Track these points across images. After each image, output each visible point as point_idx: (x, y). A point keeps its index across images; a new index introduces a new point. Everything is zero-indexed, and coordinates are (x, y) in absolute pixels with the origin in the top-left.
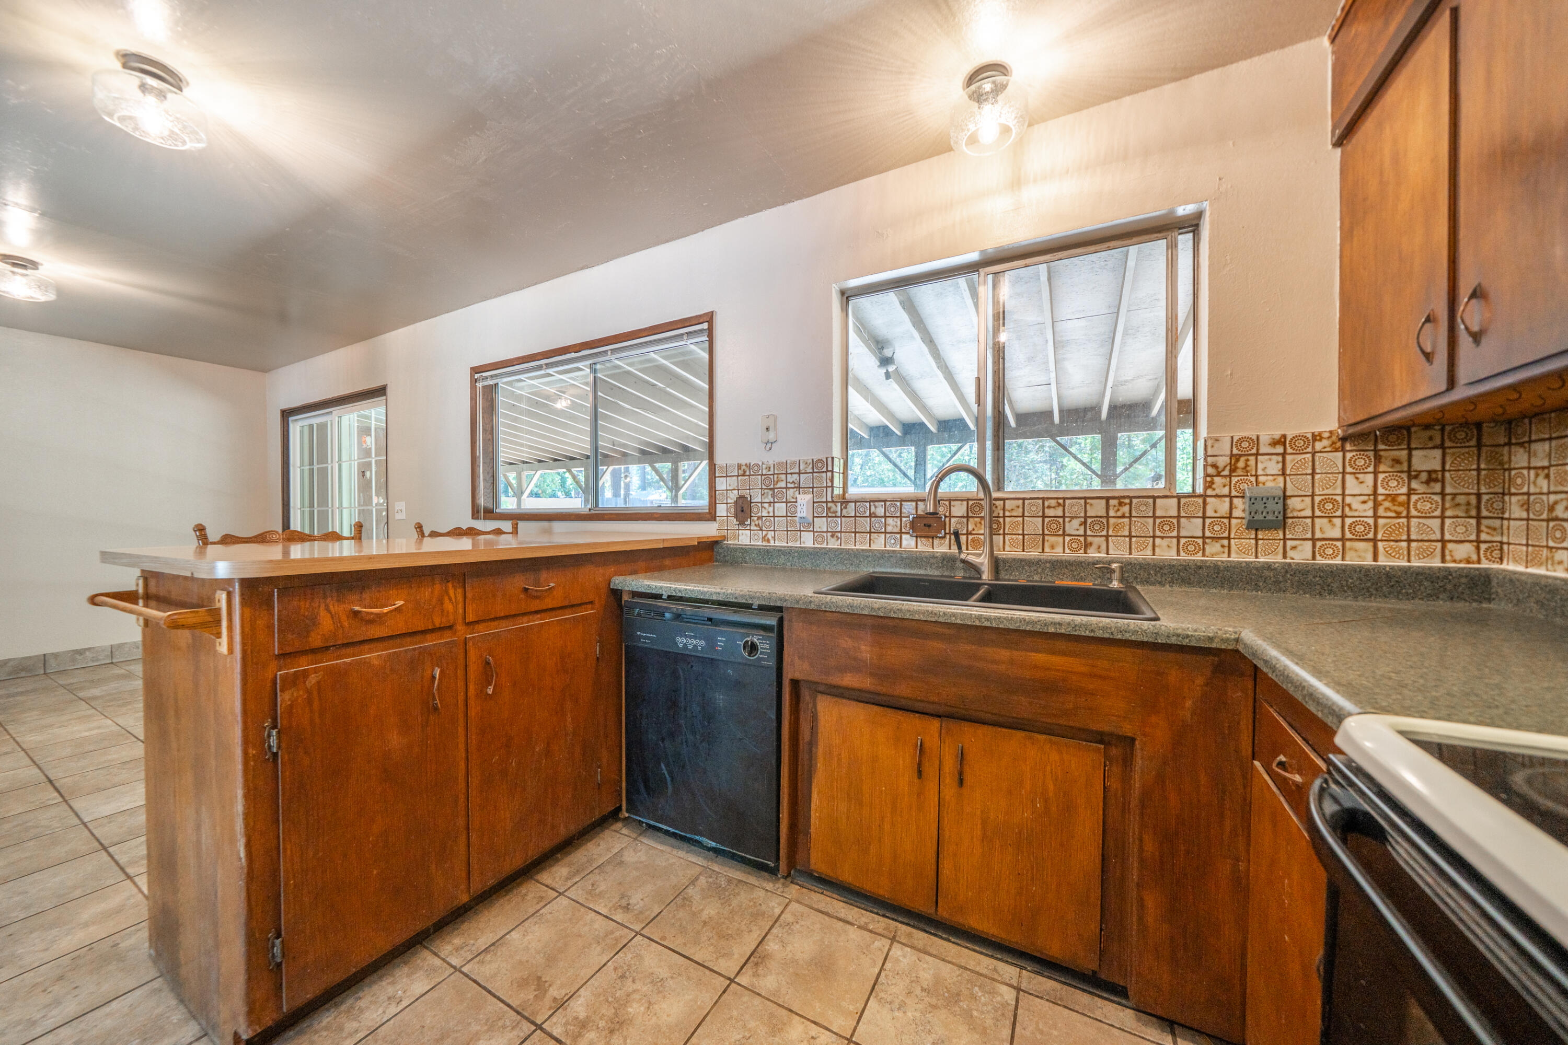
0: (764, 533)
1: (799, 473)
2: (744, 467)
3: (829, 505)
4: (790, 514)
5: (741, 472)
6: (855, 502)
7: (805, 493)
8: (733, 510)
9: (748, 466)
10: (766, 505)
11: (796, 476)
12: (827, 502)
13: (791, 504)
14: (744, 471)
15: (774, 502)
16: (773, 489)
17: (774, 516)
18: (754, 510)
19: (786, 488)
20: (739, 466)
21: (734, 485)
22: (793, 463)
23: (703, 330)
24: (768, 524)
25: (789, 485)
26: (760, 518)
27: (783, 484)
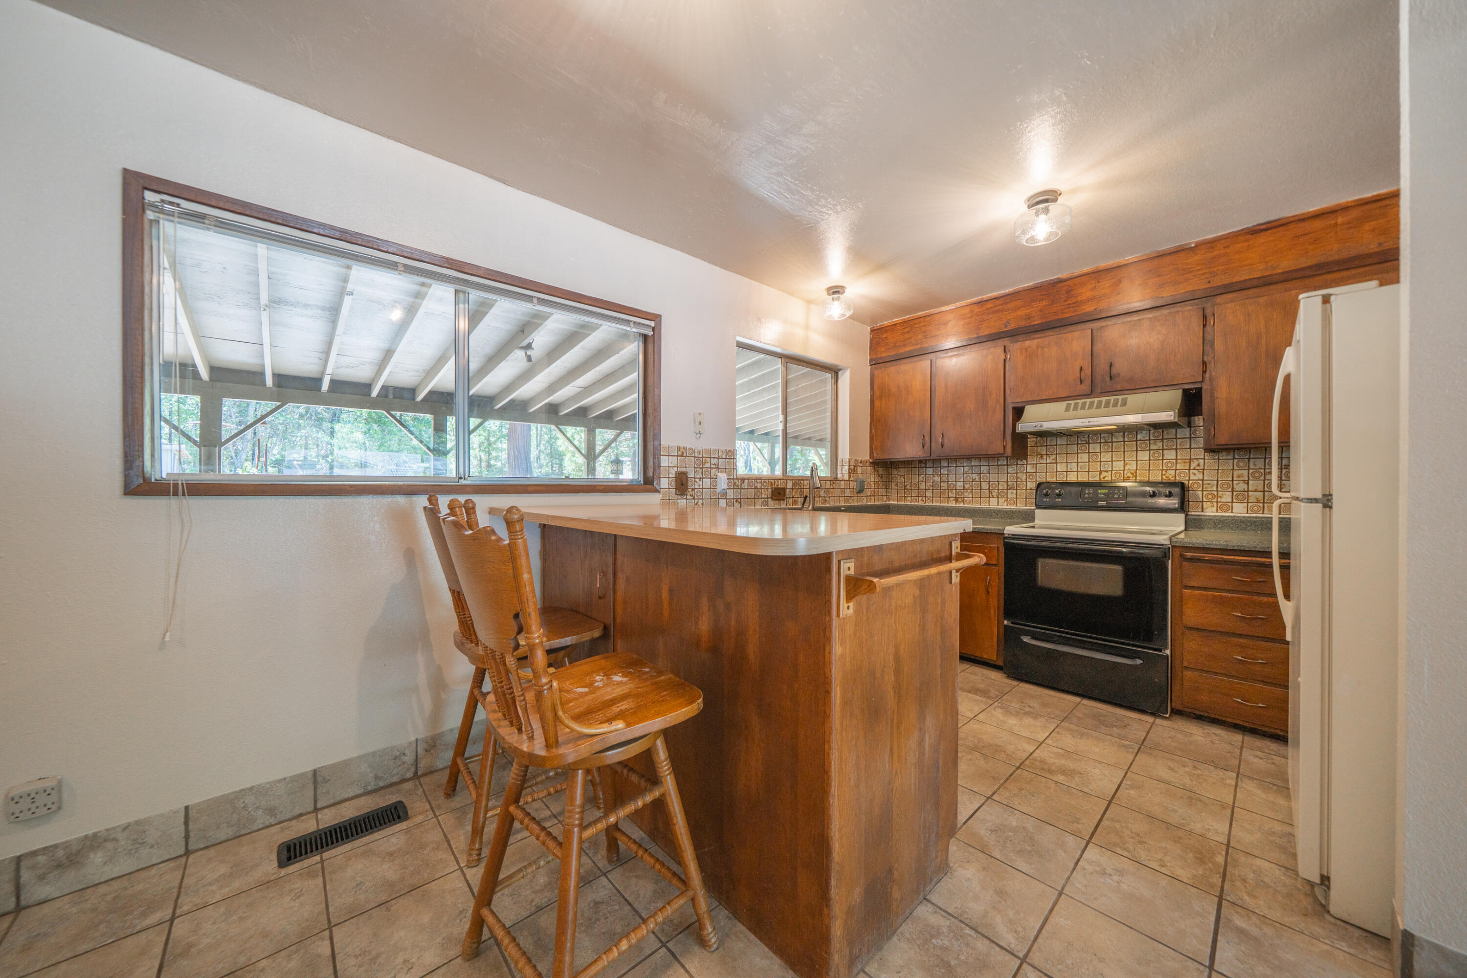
0: (696, 501)
1: (718, 458)
2: (682, 450)
3: (735, 481)
4: (713, 487)
5: (680, 453)
6: (748, 479)
7: (721, 472)
8: (674, 483)
9: (685, 449)
10: (697, 480)
11: (716, 460)
12: (733, 479)
13: (714, 479)
14: (682, 453)
15: (703, 478)
16: (702, 468)
17: (702, 489)
18: (690, 483)
19: (710, 468)
20: (679, 448)
21: (675, 464)
22: (715, 450)
23: (650, 326)
24: (699, 494)
25: (712, 466)
26: (693, 489)
27: (708, 465)
